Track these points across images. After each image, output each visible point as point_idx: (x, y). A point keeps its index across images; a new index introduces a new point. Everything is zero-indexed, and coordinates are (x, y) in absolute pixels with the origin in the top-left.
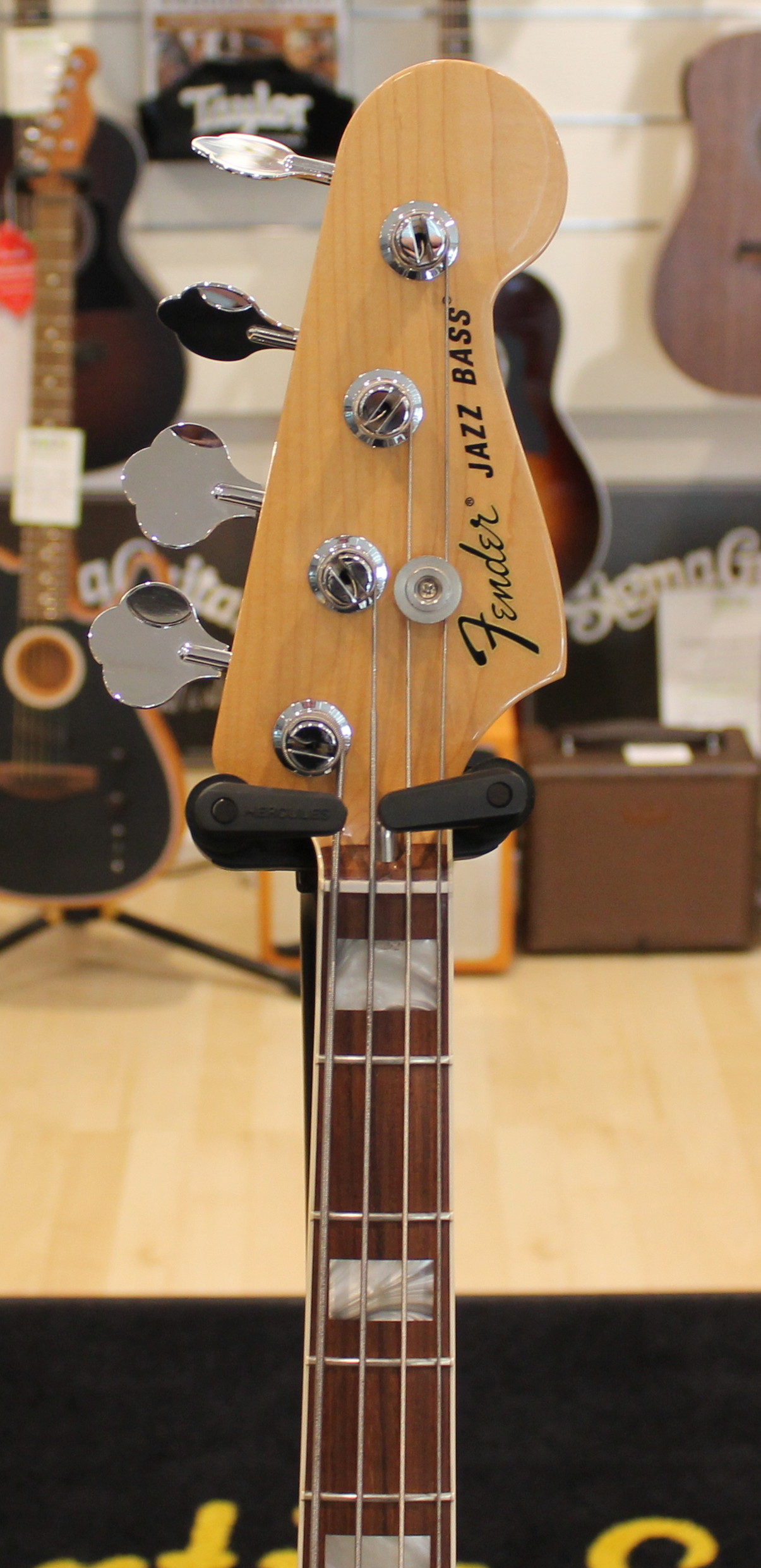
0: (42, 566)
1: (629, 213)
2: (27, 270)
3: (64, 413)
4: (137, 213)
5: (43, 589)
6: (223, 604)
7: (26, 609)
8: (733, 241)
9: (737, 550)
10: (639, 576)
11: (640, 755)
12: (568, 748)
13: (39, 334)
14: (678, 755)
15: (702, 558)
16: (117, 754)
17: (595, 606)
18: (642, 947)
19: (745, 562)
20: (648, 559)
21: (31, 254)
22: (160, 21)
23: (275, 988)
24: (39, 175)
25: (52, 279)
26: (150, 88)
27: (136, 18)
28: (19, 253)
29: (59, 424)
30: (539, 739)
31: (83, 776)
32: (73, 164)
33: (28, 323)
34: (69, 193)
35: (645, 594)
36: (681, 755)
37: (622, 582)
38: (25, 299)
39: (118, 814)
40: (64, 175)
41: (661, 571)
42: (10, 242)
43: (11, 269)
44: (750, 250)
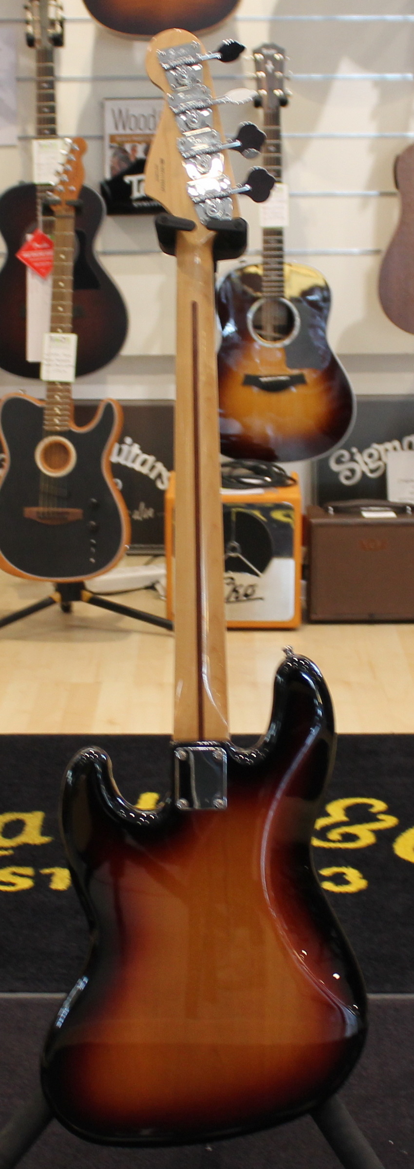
1: (370, 245)
2: (50, 253)
3: (68, 325)
4: (100, 245)
5: (56, 415)
6: (144, 463)
7: (47, 426)
12: (332, 511)
13: (55, 285)
14: (389, 515)
15: (412, 439)
16: (94, 500)
17: (352, 465)
18: (370, 620)
21: (51, 245)
22: (113, 138)
24: (57, 204)
25: (63, 256)
26: (108, 176)
27: (101, 138)
28: (45, 245)
29: (65, 331)
30: (318, 510)
31: (75, 513)
32: (74, 198)
33: (50, 281)
34: (72, 213)
35: (380, 459)
36: (392, 515)
37: (367, 452)
38: (47, 268)
39: (94, 532)
40: (69, 204)
41: (389, 445)
42: (40, 239)
43: (41, 254)
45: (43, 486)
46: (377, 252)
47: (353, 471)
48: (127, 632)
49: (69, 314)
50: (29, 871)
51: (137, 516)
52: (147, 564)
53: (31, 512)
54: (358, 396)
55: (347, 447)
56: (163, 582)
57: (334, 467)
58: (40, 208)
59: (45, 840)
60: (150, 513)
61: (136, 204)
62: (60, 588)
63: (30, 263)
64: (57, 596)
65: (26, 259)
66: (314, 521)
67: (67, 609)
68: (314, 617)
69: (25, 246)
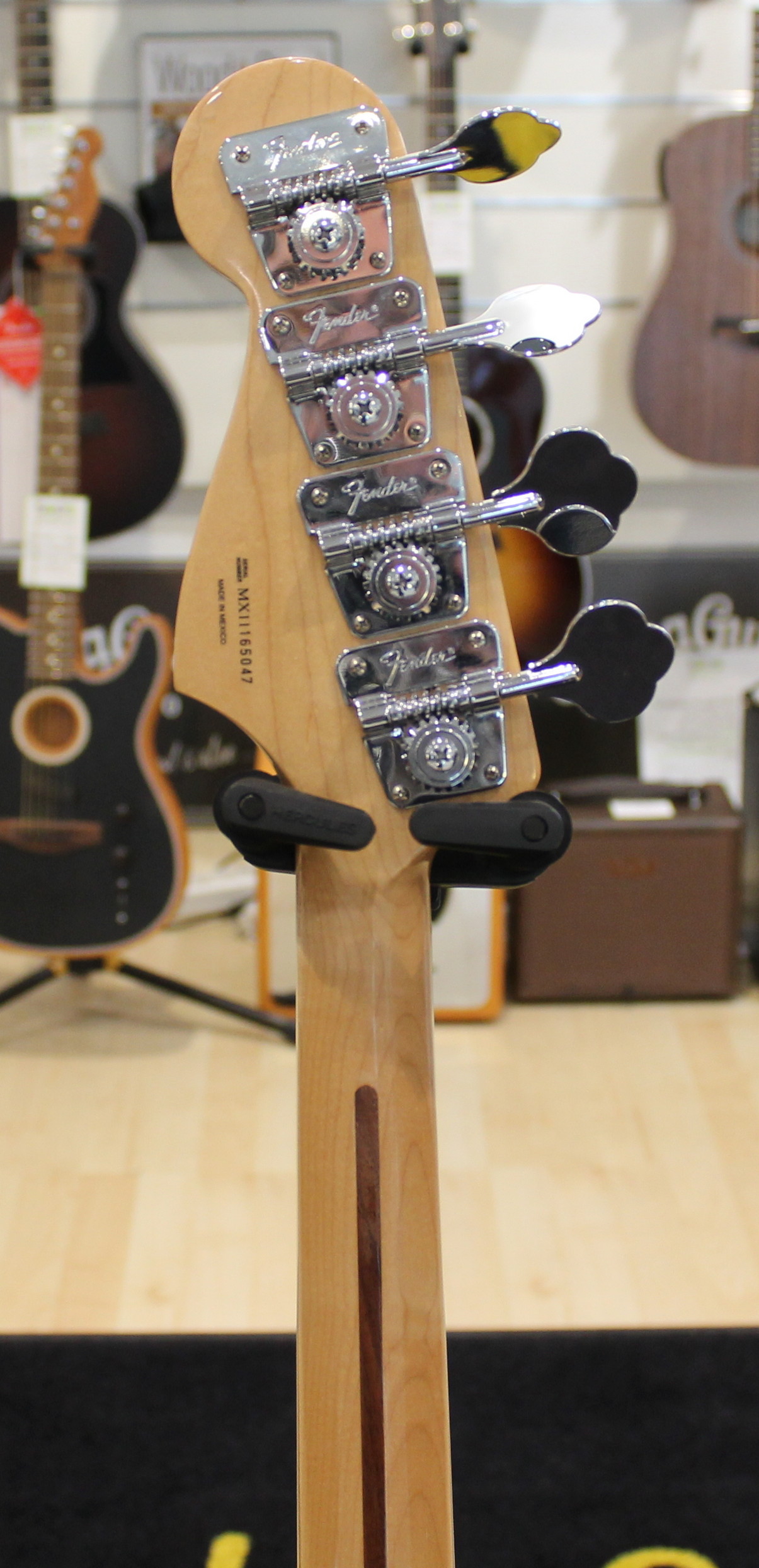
0: (49, 628)
1: (608, 291)
2: (35, 343)
3: (71, 481)
4: (135, 293)
5: (49, 650)
7: (34, 670)
8: (709, 317)
9: (711, 615)
11: (624, 810)
13: (46, 404)
14: (662, 810)
16: (122, 809)
18: (628, 996)
21: (37, 328)
22: (157, 108)
23: (273, 1035)
24: (46, 251)
25: (58, 351)
26: (148, 173)
27: (134, 105)
28: (27, 327)
29: (65, 491)
31: (89, 831)
32: (78, 240)
33: (35, 394)
34: (75, 270)
38: (32, 372)
39: (123, 867)
40: (70, 250)
42: (19, 317)
43: (19, 343)
44: (726, 325)
45: (29, 781)
48: (187, 1027)
49: (70, 461)
51: (205, 761)
53: (6, 829)
56: (252, 907)
58: (16, 261)
60: (228, 755)
63: (2, 362)
64: (61, 968)
68: (525, 992)
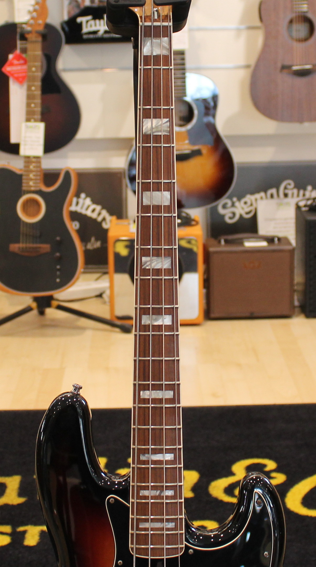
0: (30, 171)
1: (242, 62)
2: (25, 67)
3: (38, 116)
4: (61, 64)
5: (30, 179)
6: (93, 211)
7: (24, 188)
8: (279, 65)
9: (286, 188)
10: (249, 198)
11: (249, 244)
12: (223, 242)
13: (29, 89)
15: (274, 191)
16: (58, 238)
17: (233, 209)
18: (252, 317)
19: (290, 192)
20: (252, 193)
21: (26, 62)
24: (29, 32)
25: (34, 69)
26: (66, 18)
28: (22, 62)
29: (36, 120)
30: (213, 241)
31: (46, 247)
32: (41, 28)
33: (25, 86)
34: (40, 39)
35: (251, 205)
36: (264, 244)
37: (243, 201)
38: (24, 78)
39: (59, 260)
40: (38, 33)
41: (258, 196)
42: (18, 58)
43: (19, 68)
44: (285, 68)
45: (22, 229)
46: (248, 67)
47: (234, 214)
48: (83, 329)
49: (39, 109)
50: (7, 529)
51: (89, 246)
52: (97, 279)
53: (15, 247)
54: (238, 163)
55: (230, 198)
56: (108, 292)
57: (221, 211)
58: (18, 37)
59: (21, 500)
60: (98, 244)
61: (85, 37)
62: (36, 299)
63: (12, 75)
64: (34, 305)
65: (9, 72)
66: (211, 249)
67: (42, 313)
68: (212, 315)
69: (8, 63)
